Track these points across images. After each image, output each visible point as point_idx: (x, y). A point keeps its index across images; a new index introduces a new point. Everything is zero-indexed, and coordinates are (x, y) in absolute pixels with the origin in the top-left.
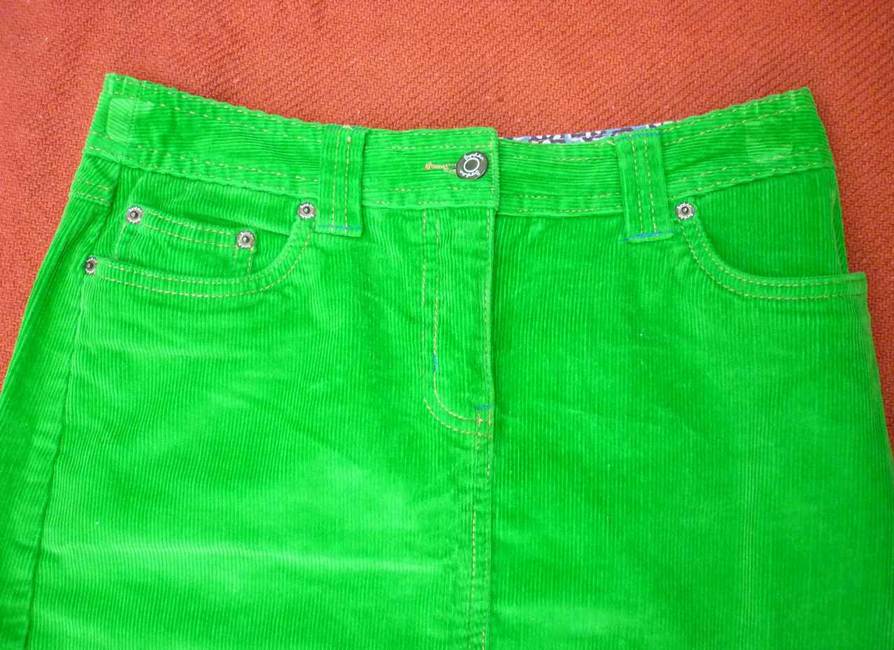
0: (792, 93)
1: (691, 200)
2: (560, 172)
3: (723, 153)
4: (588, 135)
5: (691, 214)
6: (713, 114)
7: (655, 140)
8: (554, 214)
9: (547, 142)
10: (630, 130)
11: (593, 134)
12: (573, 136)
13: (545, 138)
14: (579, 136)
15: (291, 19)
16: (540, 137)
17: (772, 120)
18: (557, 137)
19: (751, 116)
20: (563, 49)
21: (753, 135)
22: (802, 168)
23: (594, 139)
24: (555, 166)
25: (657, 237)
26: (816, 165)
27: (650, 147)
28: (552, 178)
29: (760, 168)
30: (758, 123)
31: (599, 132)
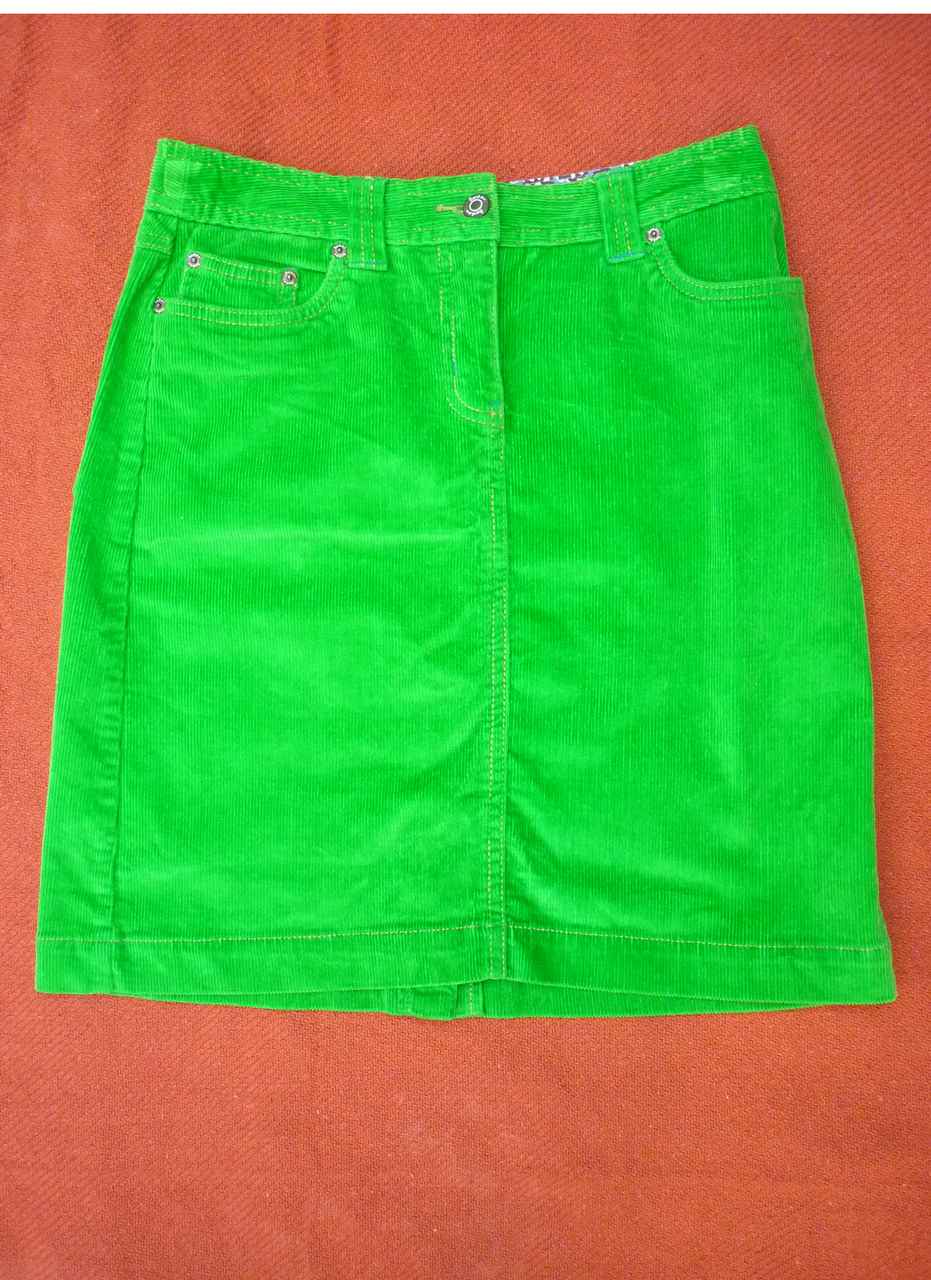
0: (741, 131)
1: (659, 225)
2: (550, 209)
3: (685, 184)
4: (573, 176)
5: (658, 237)
6: (676, 152)
7: (629, 176)
8: (547, 244)
9: (539, 184)
10: (607, 170)
11: (577, 175)
12: (560, 178)
13: (536, 181)
14: (565, 177)
15: (311, 84)
16: (532, 180)
17: (724, 154)
18: (547, 179)
19: (708, 151)
20: (549, 102)
21: (710, 167)
22: (748, 193)
23: (578, 179)
24: (545, 204)
25: (632, 257)
26: (761, 190)
27: (624, 182)
28: (543, 213)
29: (714, 195)
30: (713, 158)
31: (582, 173)
